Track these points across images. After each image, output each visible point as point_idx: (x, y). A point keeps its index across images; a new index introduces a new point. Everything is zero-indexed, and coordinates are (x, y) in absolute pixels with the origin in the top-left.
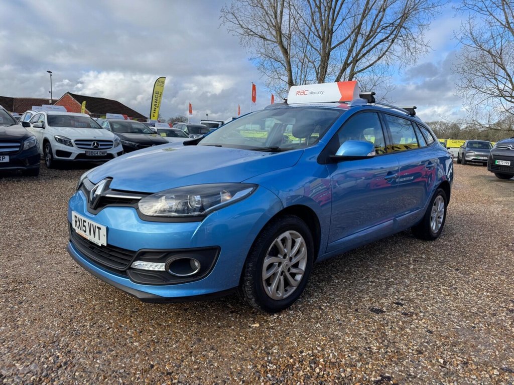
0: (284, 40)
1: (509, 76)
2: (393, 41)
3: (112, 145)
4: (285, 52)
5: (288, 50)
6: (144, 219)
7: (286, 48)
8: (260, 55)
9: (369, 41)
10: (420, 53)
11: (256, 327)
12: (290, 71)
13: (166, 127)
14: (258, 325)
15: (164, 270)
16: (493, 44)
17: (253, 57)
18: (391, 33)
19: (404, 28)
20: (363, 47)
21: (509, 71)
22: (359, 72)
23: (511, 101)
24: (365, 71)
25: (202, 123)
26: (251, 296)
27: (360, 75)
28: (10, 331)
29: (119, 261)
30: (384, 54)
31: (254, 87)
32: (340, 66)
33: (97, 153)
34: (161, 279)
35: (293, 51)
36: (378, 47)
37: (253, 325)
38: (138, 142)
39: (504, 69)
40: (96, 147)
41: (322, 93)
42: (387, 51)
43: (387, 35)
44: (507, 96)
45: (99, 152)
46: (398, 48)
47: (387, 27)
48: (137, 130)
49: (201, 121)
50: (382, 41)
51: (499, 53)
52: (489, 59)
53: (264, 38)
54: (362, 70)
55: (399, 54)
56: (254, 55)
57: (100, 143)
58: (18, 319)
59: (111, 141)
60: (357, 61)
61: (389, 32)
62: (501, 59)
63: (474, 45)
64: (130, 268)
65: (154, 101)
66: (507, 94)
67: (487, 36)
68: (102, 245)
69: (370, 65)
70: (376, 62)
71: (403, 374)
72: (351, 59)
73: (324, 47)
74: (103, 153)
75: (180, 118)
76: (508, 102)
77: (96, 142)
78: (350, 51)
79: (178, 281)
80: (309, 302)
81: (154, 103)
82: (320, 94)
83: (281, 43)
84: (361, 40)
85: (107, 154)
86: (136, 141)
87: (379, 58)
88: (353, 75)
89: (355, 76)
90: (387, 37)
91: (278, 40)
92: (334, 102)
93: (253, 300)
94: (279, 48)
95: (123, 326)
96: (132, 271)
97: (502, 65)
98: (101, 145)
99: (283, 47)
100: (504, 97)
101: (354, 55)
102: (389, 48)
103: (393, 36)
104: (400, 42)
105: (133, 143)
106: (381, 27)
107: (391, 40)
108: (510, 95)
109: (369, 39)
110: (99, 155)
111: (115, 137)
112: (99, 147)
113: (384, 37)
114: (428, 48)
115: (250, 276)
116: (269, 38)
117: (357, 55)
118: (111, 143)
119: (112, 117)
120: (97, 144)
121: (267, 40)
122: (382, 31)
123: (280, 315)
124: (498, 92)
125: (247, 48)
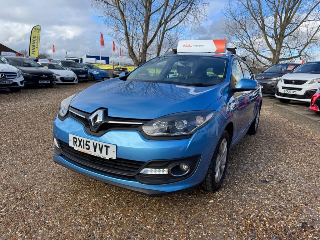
0: (121, 5)
1: (249, 37)
2: (188, 12)
3: (16, 76)
4: (122, 13)
5: (124, 12)
6: (149, 138)
7: (123, 11)
8: (106, 14)
9: (173, 11)
10: (203, 20)
11: (212, 202)
12: (126, 26)
13: (47, 62)
14: (213, 201)
15: (167, 173)
16: (241, 18)
17: (101, 15)
18: (186, 7)
19: (194, 4)
20: (171, 14)
21: (249, 34)
22: (169, 29)
23: (249, 51)
24: (173, 29)
25: (66, 59)
26: (210, 183)
27: (169, 31)
28: (48, 233)
29: (125, 169)
30: (183, 19)
31: (102, 35)
32: (157, 24)
33: (5, 82)
34: (163, 179)
35: (127, 13)
36: (180, 15)
37: (209, 202)
38: (32, 74)
39: (246, 32)
40: (4, 77)
41: (202, 46)
42: (184, 18)
43: (184, 8)
44: (248, 48)
45: (6, 81)
46: (190, 16)
47: (184, 2)
48: (27, 64)
49: (66, 57)
50: (181, 11)
51: (244, 23)
52: (239, 26)
53: (107, 3)
54: (170, 29)
55: (192, 20)
56: (101, 14)
57: (7, 74)
58: (47, 222)
59: (15, 73)
60: (167, 23)
61: (185, 6)
62: (245, 26)
63: (231, 18)
64: (139, 174)
65: (32, 42)
66: (248, 47)
67: (238, 12)
68: (110, 158)
69: (175, 26)
70: (178, 24)
71: (309, 219)
72: (163, 21)
73: (147, 13)
74: (9, 82)
75: (43, 54)
76: (248, 52)
77: (3, 73)
78: (163, 16)
79: (175, 180)
80: (227, 181)
81: (32, 45)
82: (201, 47)
83: (119, 8)
84: (169, 10)
85: (13, 82)
86: (31, 73)
87: (180, 22)
88: (165, 32)
89: (166, 32)
90: (184, 9)
91: (116, 5)
92: (210, 52)
93: (210, 185)
94: (118, 11)
95: (129, 214)
96: (140, 176)
97: (246, 30)
98: (8, 76)
99: (121, 11)
100: (246, 49)
101: (165, 18)
102: (185, 16)
103: (187, 9)
104: (191, 13)
105: (29, 74)
106: (181, 2)
107: (187, 11)
108: (249, 48)
109: (174, 10)
110: (6, 83)
111: (17, 70)
112: (6, 77)
113: (182, 9)
114: (207, 17)
115: (211, 171)
116: (110, 3)
117: (167, 18)
118: (16, 75)
119: (6, 55)
120: (5, 75)
121: (110, 4)
122: (181, 5)
123: (219, 192)
124: (243, 46)
125: (96, 9)
